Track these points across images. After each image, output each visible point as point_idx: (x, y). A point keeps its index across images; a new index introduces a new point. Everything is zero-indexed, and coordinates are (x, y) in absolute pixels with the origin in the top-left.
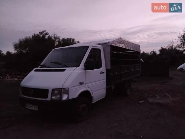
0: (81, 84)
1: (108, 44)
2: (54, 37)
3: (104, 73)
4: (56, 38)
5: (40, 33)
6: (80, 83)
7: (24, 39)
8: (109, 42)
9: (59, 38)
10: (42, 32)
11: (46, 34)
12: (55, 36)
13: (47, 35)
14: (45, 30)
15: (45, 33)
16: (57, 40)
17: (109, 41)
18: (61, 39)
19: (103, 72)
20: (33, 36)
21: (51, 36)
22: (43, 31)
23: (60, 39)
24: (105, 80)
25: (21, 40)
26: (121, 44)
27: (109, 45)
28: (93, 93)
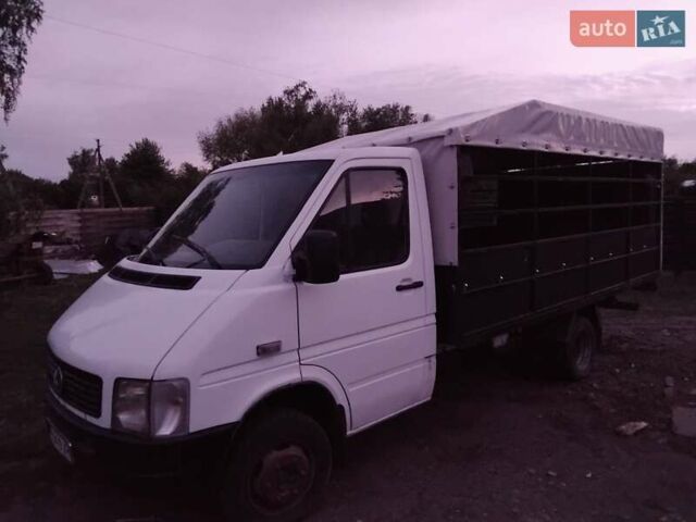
0: (265, 351)
1: (448, 141)
2: (335, 106)
3: (419, 285)
4: (341, 109)
5: (289, 93)
6: (258, 348)
7: (233, 119)
8: (451, 131)
9: (352, 109)
10: (292, 91)
11: (308, 96)
12: (339, 102)
13: (311, 98)
14: (304, 83)
15: (303, 92)
16: (344, 117)
17: (453, 125)
18: (360, 111)
19: (416, 279)
20: (266, 105)
21: (322, 101)
22: (297, 87)
23: (355, 113)
24: (433, 319)
25: (225, 123)
26: (537, 133)
27: (452, 146)
28: (350, 390)
